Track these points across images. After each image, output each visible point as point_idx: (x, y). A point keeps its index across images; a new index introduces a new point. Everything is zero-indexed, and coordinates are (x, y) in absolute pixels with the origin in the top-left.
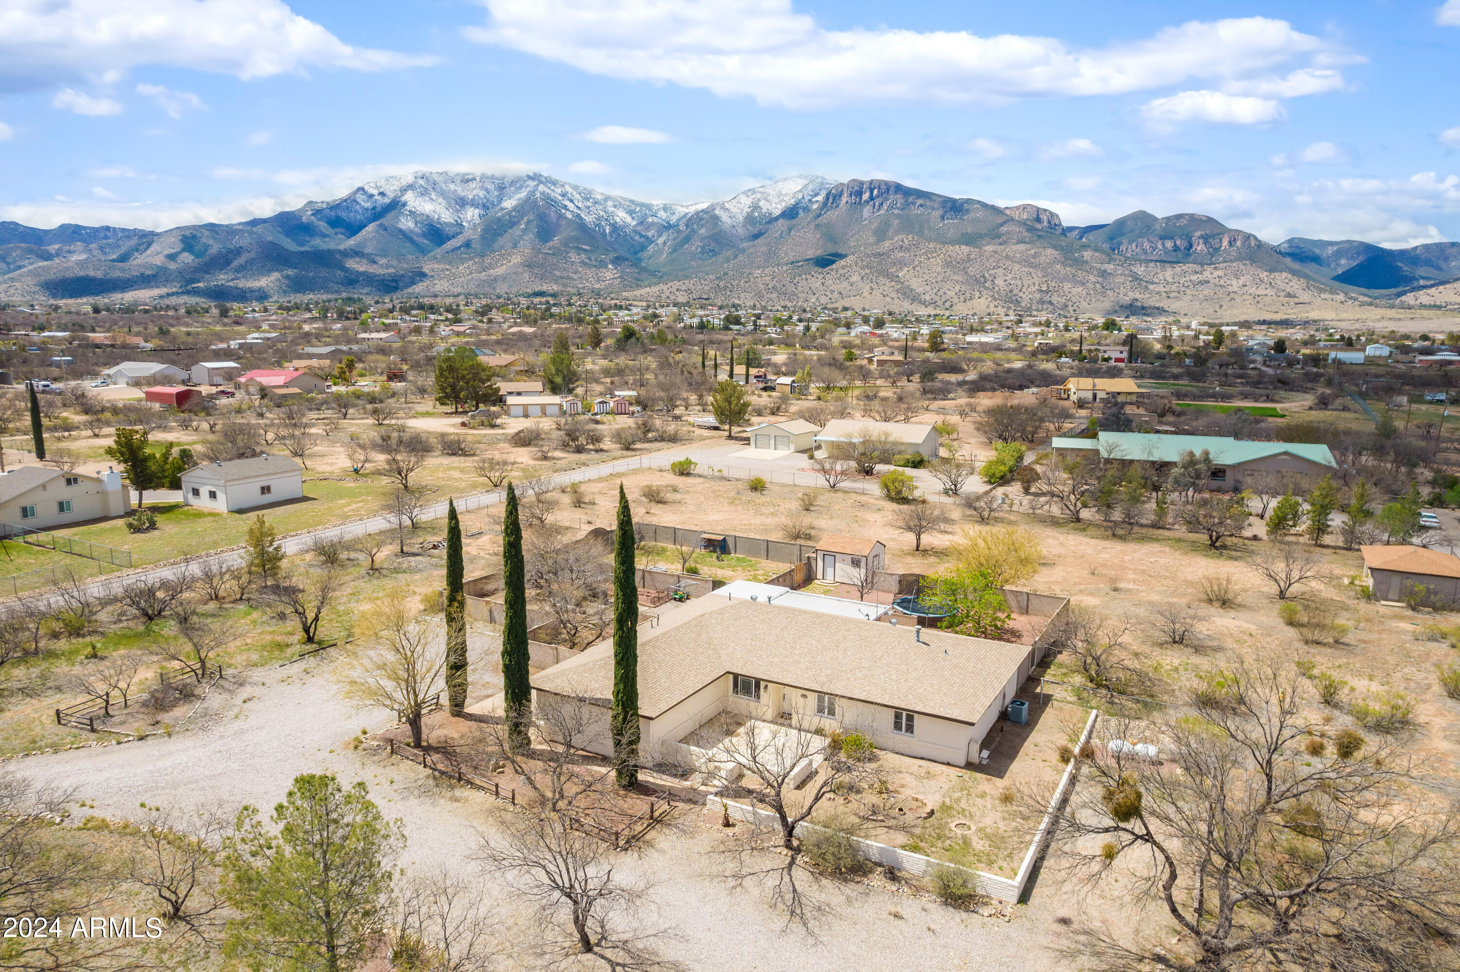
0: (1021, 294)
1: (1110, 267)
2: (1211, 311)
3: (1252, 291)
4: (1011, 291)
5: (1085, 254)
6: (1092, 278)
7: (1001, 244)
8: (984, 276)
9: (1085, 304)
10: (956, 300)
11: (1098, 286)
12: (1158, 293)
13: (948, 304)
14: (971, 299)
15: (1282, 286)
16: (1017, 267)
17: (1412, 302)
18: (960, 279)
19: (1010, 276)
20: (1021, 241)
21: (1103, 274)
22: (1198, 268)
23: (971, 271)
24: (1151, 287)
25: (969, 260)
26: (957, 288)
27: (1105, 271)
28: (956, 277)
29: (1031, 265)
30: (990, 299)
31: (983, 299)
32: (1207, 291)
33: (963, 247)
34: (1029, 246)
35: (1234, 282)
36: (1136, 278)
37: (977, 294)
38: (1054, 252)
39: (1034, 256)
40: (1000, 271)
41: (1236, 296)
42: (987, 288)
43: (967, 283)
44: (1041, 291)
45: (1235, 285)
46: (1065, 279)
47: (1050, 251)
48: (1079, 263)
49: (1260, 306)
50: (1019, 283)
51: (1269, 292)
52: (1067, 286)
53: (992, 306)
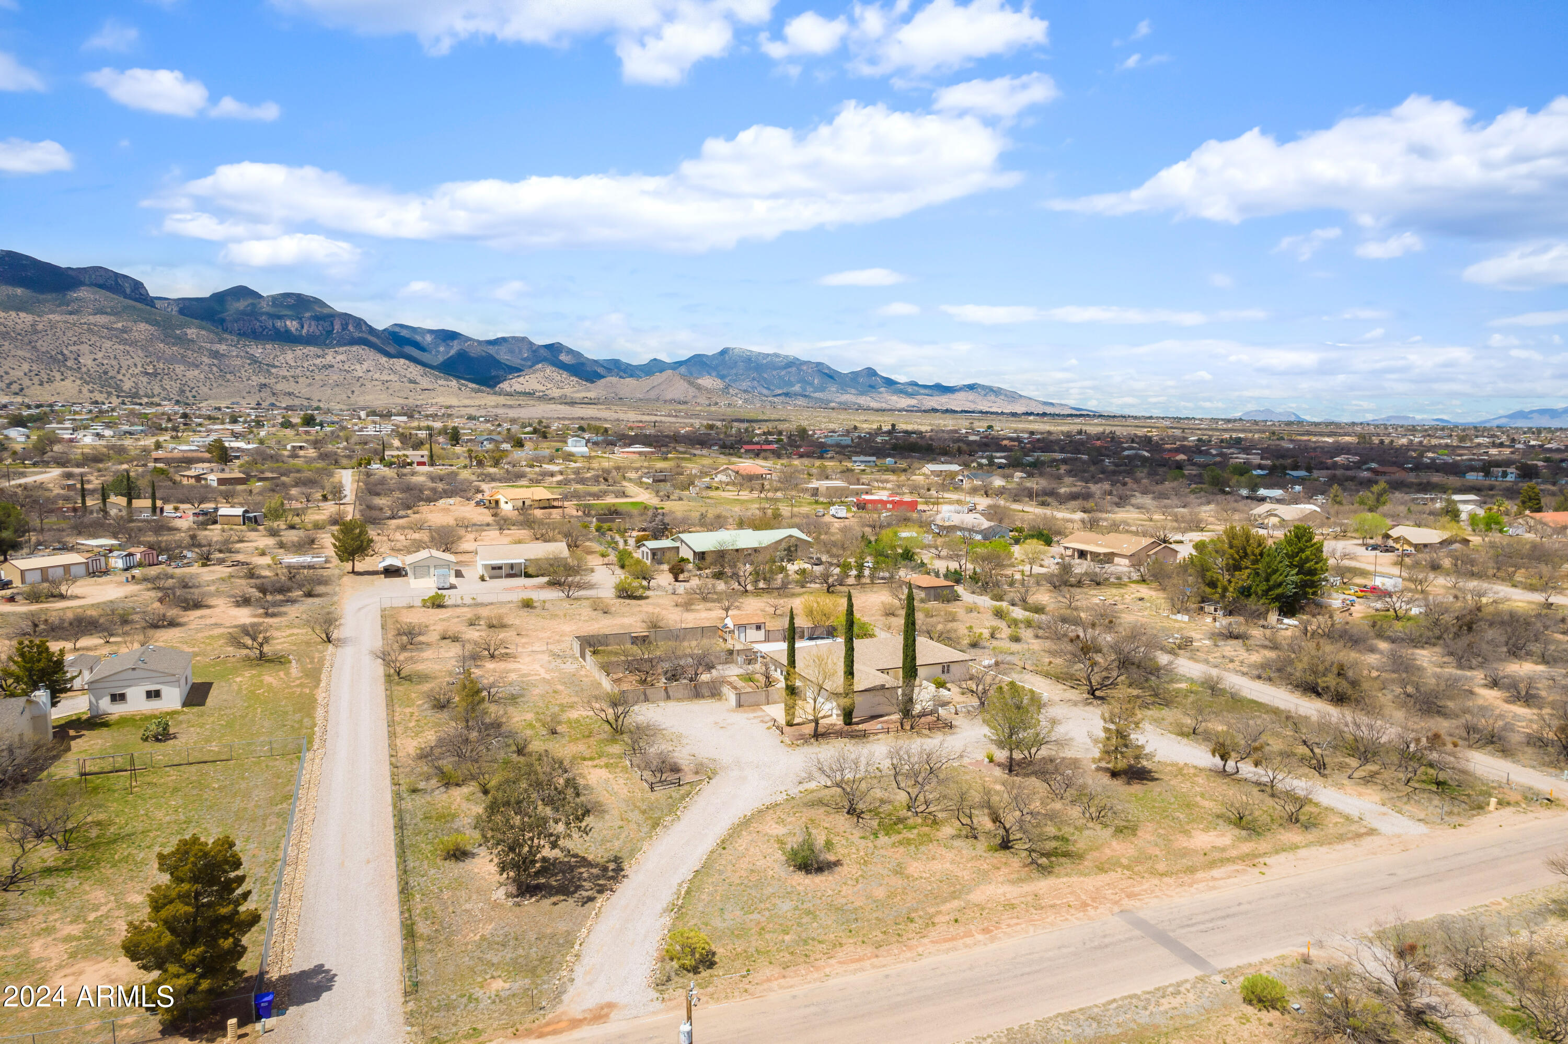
0: (120, 377)
1: (222, 348)
2: (344, 397)
3: (377, 376)
4: (106, 373)
5: (189, 331)
6: (206, 360)
7: (71, 313)
8: (62, 353)
9: (206, 390)
10: (26, 382)
11: (215, 369)
12: (284, 377)
13: (15, 387)
14: (50, 381)
15: (403, 372)
16: (108, 344)
17: (508, 389)
18: (28, 355)
19: (99, 355)
20: (100, 311)
21: (215, 355)
22: (320, 352)
23: (43, 345)
24: (273, 370)
25: (36, 332)
26: (26, 367)
27: (217, 352)
28: (20, 353)
29: (124, 342)
30: (78, 382)
31: (68, 383)
32: (335, 377)
33: (22, 315)
34: (112, 318)
35: (358, 367)
36: (254, 360)
37: (58, 376)
38: (150, 327)
39: (124, 330)
40: (85, 348)
41: (365, 382)
42: (71, 369)
43: (39, 360)
44: (147, 374)
45: (360, 370)
46: (172, 360)
47: (143, 326)
48: (182, 341)
49: (390, 391)
50: (114, 363)
51: (392, 377)
52: (180, 369)
53: (85, 390)
